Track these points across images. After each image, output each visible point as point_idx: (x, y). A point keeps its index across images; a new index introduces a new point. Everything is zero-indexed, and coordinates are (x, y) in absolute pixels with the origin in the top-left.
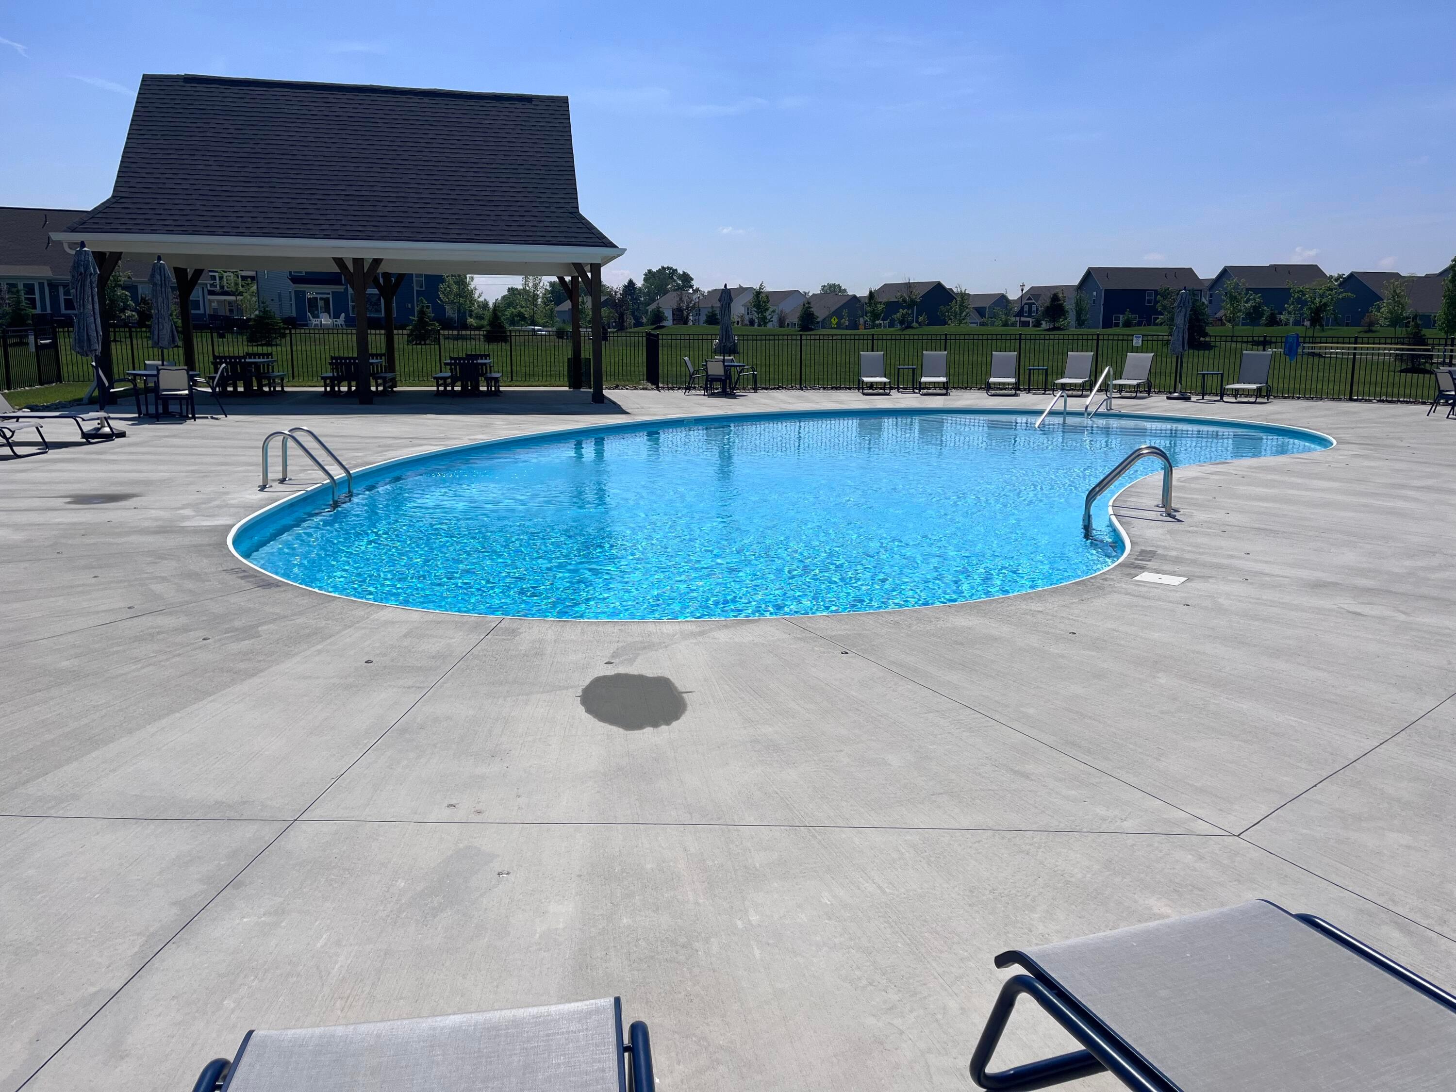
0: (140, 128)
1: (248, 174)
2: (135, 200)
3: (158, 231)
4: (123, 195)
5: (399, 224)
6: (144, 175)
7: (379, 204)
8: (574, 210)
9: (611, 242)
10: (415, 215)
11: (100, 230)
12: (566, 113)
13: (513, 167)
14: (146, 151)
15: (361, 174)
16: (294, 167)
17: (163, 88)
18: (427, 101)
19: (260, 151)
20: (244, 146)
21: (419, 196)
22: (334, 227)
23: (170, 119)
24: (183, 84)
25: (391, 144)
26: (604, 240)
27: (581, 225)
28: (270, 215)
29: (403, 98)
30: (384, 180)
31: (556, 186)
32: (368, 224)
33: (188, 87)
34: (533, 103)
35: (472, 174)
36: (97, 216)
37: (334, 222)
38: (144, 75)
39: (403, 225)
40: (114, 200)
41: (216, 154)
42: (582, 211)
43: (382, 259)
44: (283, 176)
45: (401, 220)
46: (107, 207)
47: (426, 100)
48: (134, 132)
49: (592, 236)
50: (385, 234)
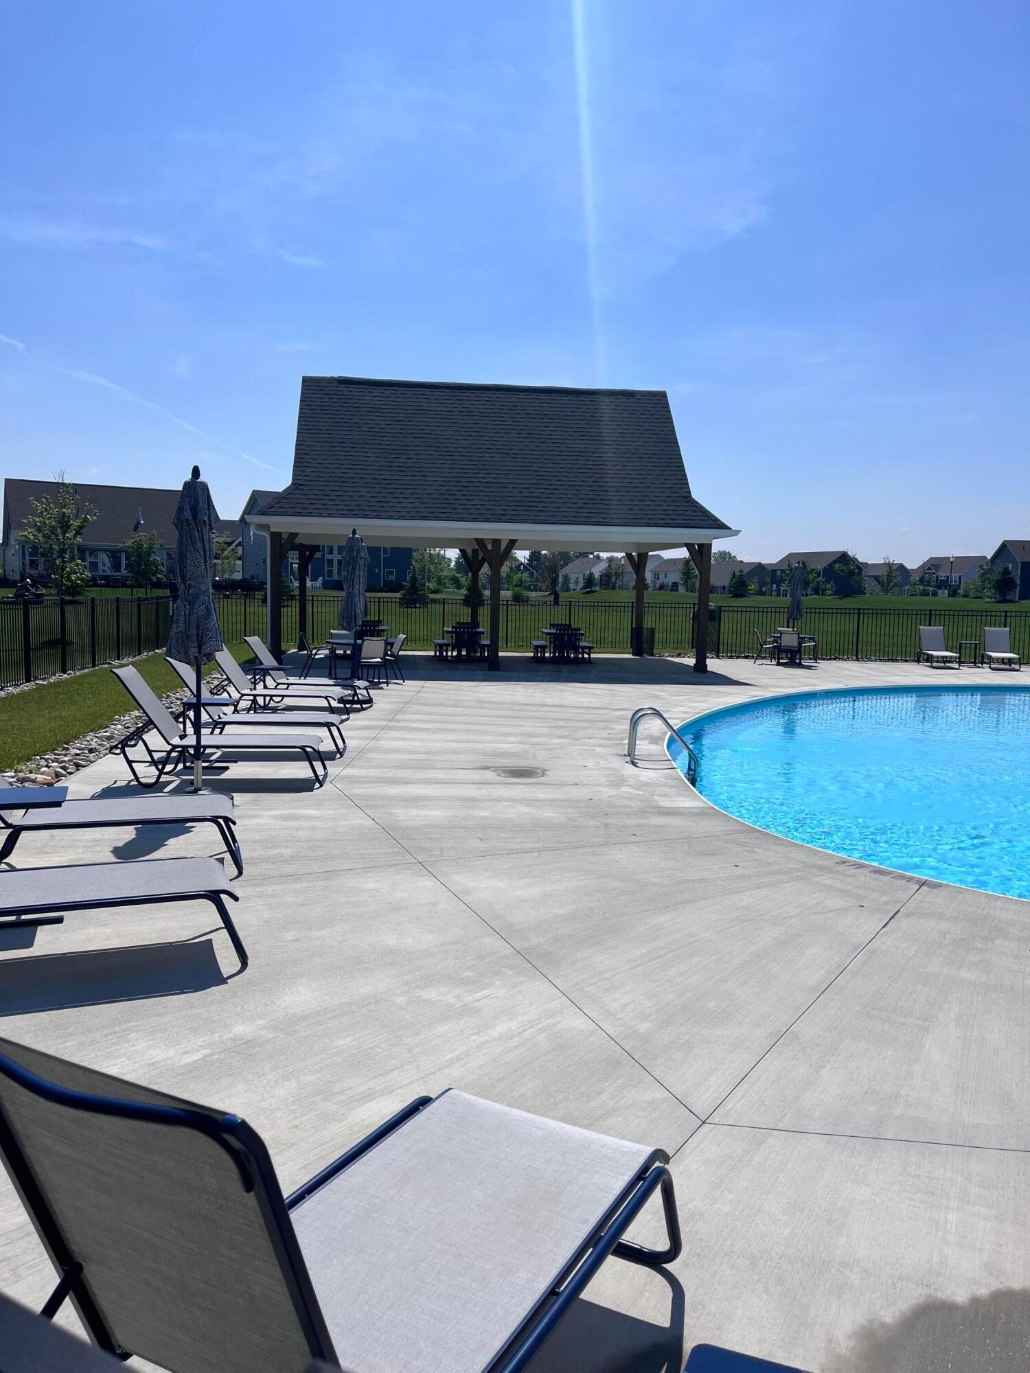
0: (307, 423)
1: (401, 464)
2: (311, 487)
3: (334, 515)
4: (302, 482)
5: (535, 509)
6: (316, 465)
7: (515, 490)
8: (687, 495)
9: (725, 525)
10: (547, 500)
11: (285, 514)
12: (666, 405)
13: (626, 455)
14: (315, 444)
15: (496, 463)
16: (439, 457)
17: (321, 388)
18: (544, 397)
19: (409, 443)
20: (395, 439)
21: (548, 482)
22: (480, 512)
23: (331, 416)
24: (337, 385)
25: (518, 436)
26: (718, 523)
27: (694, 509)
28: (425, 501)
29: (522, 395)
30: (517, 468)
31: (667, 473)
32: (508, 508)
33: (342, 387)
34: (637, 397)
35: (592, 463)
36: (282, 501)
37: (480, 507)
38: (303, 377)
39: (538, 509)
40: (294, 487)
41: (373, 446)
42: (695, 496)
43: (517, 540)
44: (431, 466)
45: (536, 504)
46: (289, 494)
47: (542, 396)
48: (303, 427)
49: (706, 518)
50: (524, 517)
